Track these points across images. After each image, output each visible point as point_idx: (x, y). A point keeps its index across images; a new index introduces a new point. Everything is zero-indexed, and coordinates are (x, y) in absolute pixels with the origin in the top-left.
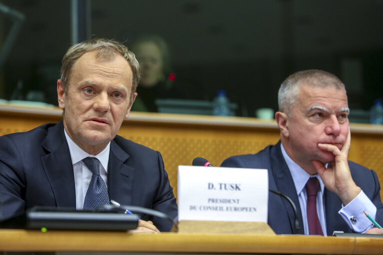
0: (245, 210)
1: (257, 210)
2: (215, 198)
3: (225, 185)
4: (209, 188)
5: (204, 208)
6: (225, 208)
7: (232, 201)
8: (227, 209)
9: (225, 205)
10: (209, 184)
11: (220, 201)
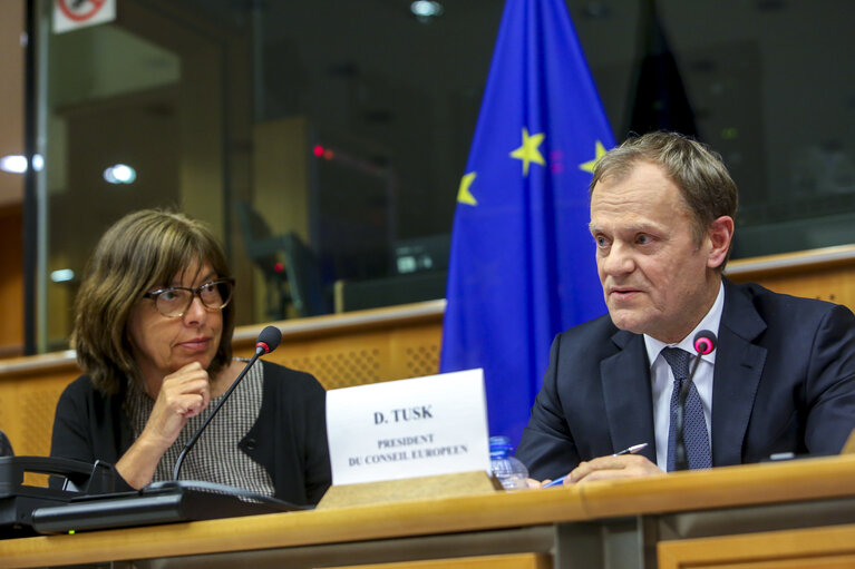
0: (446, 452)
1: (468, 448)
2: (389, 438)
3: (404, 412)
4: (376, 422)
5: (373, 459)
6: (409, 455)
7: (420, 439)
8: (414, 454)
9: (408, 449)
10: (376, 415)
11: (400, 442)
